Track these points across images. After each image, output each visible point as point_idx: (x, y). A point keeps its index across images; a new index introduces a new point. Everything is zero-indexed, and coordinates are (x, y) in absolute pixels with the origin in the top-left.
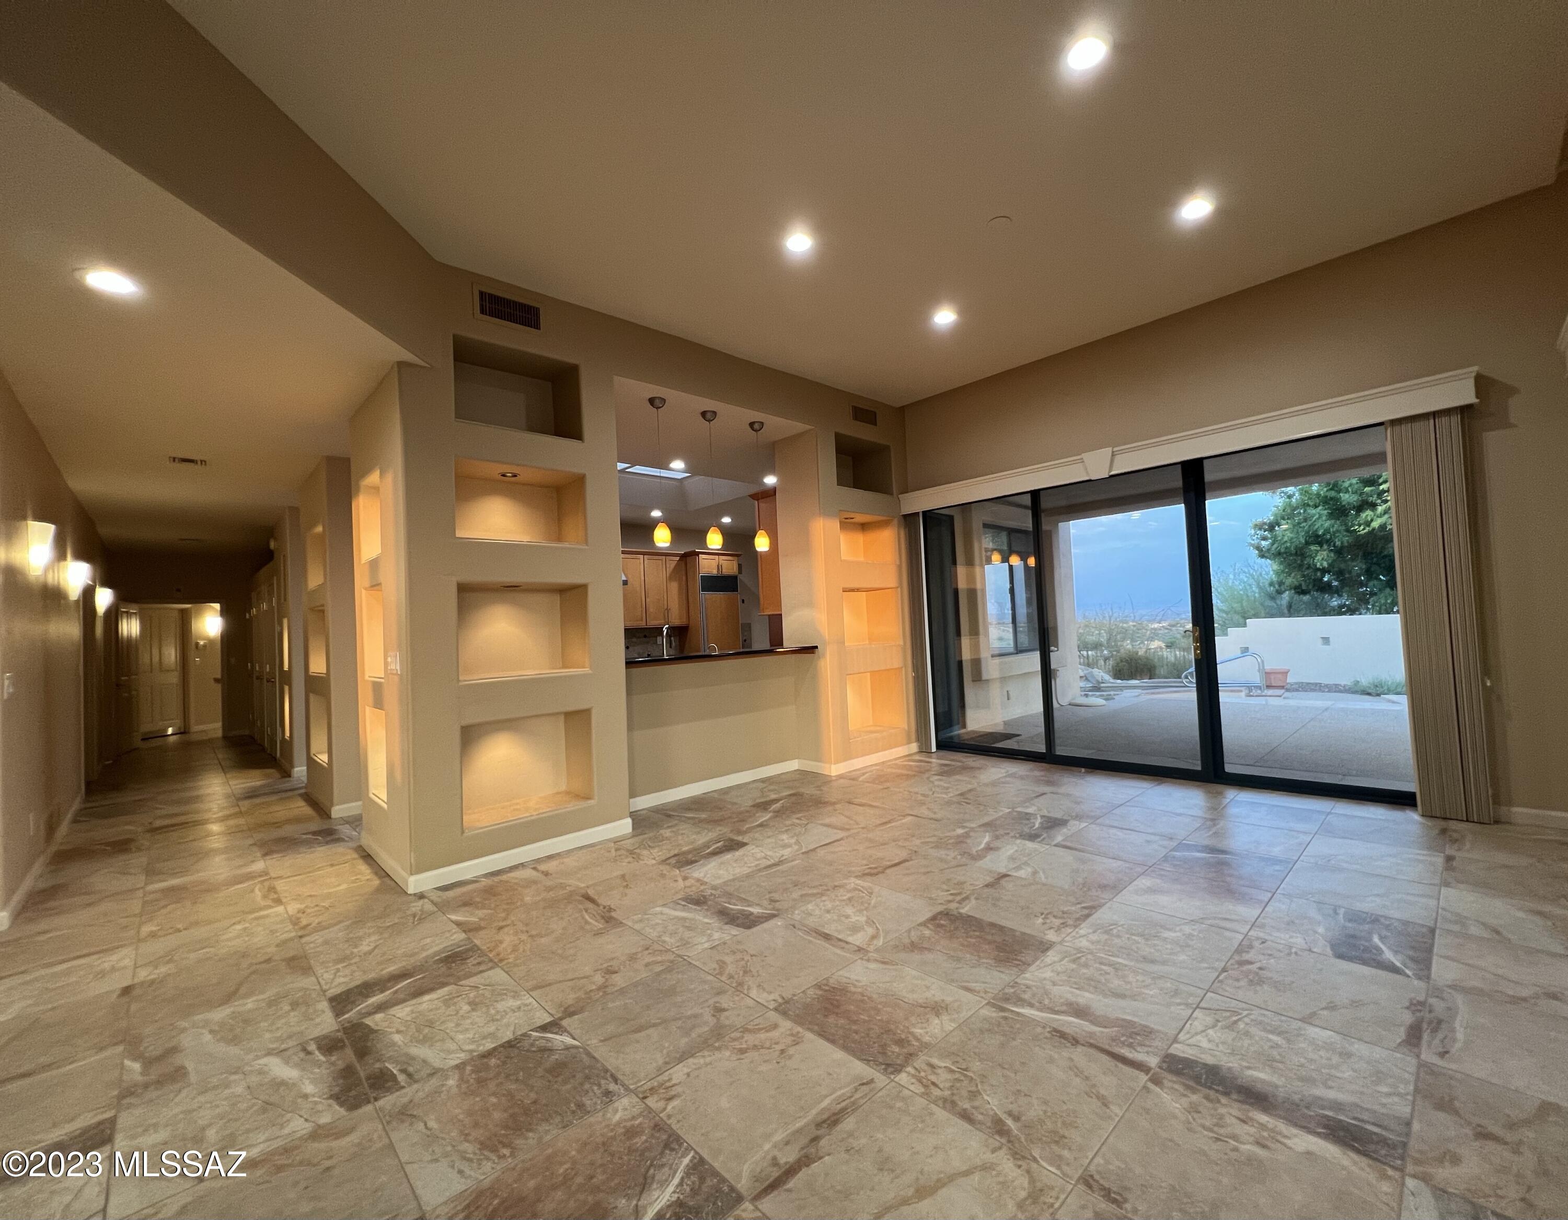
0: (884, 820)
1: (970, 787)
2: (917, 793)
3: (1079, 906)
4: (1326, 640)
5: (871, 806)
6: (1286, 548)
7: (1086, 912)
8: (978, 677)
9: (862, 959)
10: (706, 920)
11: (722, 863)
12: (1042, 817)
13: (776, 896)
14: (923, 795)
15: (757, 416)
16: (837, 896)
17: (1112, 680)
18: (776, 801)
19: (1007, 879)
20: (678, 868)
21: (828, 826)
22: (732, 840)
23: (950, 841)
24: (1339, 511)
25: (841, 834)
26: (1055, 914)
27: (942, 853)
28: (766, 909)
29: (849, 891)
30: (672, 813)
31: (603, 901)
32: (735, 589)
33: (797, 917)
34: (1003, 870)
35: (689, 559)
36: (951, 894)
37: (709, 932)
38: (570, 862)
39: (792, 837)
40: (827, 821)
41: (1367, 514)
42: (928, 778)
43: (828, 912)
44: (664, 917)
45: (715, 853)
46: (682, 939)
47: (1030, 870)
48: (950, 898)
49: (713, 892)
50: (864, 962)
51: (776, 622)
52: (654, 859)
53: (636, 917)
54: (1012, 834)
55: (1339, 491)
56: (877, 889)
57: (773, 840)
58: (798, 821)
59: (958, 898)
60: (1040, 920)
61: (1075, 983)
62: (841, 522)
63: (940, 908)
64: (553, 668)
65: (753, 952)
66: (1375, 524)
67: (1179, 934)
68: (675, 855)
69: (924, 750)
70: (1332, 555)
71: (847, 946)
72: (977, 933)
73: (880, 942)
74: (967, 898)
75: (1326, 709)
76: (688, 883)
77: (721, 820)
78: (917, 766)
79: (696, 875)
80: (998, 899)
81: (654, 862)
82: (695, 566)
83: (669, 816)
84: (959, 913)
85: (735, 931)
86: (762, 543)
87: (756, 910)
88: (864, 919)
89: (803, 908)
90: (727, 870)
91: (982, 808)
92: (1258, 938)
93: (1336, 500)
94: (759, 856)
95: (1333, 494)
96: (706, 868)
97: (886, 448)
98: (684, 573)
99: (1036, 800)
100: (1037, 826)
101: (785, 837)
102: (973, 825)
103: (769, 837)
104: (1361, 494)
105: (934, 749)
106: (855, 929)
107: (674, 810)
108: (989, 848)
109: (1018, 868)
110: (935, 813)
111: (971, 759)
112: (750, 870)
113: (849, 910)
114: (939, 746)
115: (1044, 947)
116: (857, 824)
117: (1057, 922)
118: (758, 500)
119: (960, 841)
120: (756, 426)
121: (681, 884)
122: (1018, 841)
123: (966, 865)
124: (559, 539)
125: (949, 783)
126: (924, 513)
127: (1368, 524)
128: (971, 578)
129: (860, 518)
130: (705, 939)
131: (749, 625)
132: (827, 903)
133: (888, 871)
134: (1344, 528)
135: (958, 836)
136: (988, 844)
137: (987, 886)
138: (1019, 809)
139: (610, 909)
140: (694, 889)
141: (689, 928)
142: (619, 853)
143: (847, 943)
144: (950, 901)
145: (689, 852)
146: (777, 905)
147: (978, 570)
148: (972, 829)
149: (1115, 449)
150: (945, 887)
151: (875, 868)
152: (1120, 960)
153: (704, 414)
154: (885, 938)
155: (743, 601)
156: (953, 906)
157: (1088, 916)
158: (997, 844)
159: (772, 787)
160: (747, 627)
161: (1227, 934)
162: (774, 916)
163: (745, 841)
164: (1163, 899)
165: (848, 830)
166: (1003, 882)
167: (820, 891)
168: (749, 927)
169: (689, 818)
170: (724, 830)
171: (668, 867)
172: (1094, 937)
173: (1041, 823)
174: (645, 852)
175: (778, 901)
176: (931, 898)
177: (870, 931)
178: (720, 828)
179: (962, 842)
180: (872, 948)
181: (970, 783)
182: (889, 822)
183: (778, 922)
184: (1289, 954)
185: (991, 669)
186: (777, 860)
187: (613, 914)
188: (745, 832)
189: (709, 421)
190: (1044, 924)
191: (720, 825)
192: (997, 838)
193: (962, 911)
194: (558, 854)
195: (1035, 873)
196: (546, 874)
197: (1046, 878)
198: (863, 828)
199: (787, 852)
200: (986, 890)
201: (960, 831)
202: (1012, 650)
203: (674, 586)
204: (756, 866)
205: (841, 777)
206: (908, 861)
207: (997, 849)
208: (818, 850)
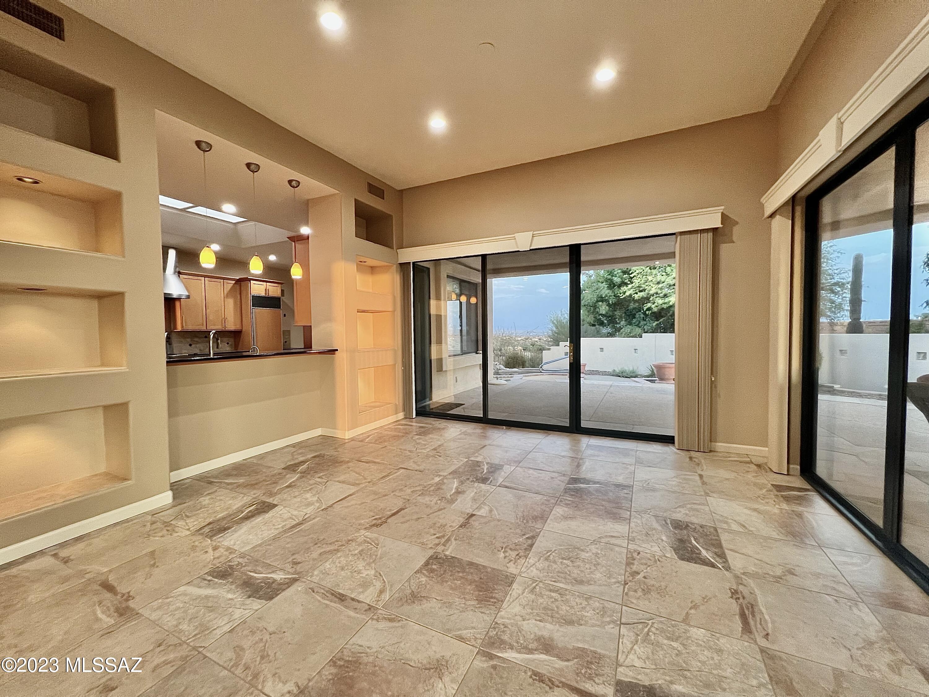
0: (384, 474)
1: (439, 443)
2: (405, 450)
3: (524, 537)
4: (602, 349)
5: (375, 462)
6: (588, 303)
7: (530, 542)
8: (440, 369)
9: (372, 619)
10: (230, 596)
11: (252, 528)
12: (487, 463)
13: (298, 558)
14: (410, 451)
15: (296, 175)
16: (350, 551)
17: (505, 369)
18: (303, 462)
19: (474, 518)
20: (211, 537)
21: (343, 482)
22: (264, 503)
23: (432, 489)
24: (612, 285)
25: (353, 489)
26: (511, 546)
27: (427, 499)
28: (289, 573)
29: (360, 545)
30: (212, 480)
31: (122, 589)
32: (279, 307)
33: (316, 579)
34: (470, 511)
35: (243, 283)
36: (438, 538)
37: (231, 610)
38: (98, 543)
39: (314, 495)
40: (342, 478)
41: (624, 289)
42: (412, 438)
43: (343, 569)
44: (187, 599)
45: (247, 518)
46: (201, 625)
47: (487, 508)
48: (437, 541)
49: (241, 560)
50: (374, 622)
51: (307, 330)
52: (188, 529)
53: (155, 604)
54: (471, 479)
55: (612, 276)
56: (382, 538)
57: (299, 500)
58: (319, 480)
59: (443, 540)
60: (502, 555)
61: (538, 615)
62: (357, 265)
63: (431, 553)
64: (90, 367)
65: (271, 629)
66: (628, 294)
67: (590, 554)
68: (210, 524)
69: (408, 417)
70: (607, 307)
71: (359, 606)
72: (461, 574)
73: (386, 596)
74: (448, 540)
75: (611, 386)
76: (217, 554)
77: (256, 484)
78: (404, 429)
79: (226, 543)
80: (471, 538)
81: (188, 533)
82: (248, 288)
83: (211, 483)
84: (445, 555)
85: (256, 604)
86: (296, 272)
87: (279, 576)
88: (373, 572)
89: (322, 568)
90: (256, 535)
91: (449, 459)
92: (635, 551)
93: (611, 280)
94: (286, 516)
95: (609, 277)
96: (236, 535)
97: (390, 216)
98: (238, 293)
99: (482, 451)
100: (485, 471)
101: (308, 495)
102: (445, 474)
103: (295, 497)
104: (622, 278)
105: (414, 416)
106: (365, 585)
107: (216, 477)
108: (458, 492)
109: (479, 508)
110: (419, 465)
111: (438, 422)
112: (277, 532)
113: (361, 565)
114: (417, 415)
115: (510, 581)
116: (365, 479)
117: (514, 554)
118: (294, 242)
119: (439, 487)
120: (294, 183)
121: (211, 555)
122: (476, 484)
123: (444, 508)
124: (97, 250)
125: (426, 441)
126: (414, 263)
127: (624, 293)
128: (438, 307)
129: (371, 262)
130: (226, 619)
131: (289, 332)
132: (342, 559)
133: (389, 520)
134: (613, 294)
135: (437, 484)
136: (457, 488)
137: (461, 526)
138: (472, 459)
139: (128, 597)
140: (221, 559)
141: (211, 609)
142: (154, 526)
143: (359, 602)
144: (438, 545)
145: (223, 518)
146: (298, 568)
147: (442, 302)
148: (445, 477)
149: (534, 233)
150: (432, 531)
151: (380, 518)
152: (561, 585)
153: (248, 165)
154: (391, 590)
155: (285, 315)
156: (440, 548)
157: (531, 546)
158: (463, 488)
159: (300, 451)
160: (287, 333)
161: (617, 549)
162: (295, 580)
163: (275, 502)
164: (573, 524)
165: (359, 484)
166: (471, 520)
167: (336, 547)
168: (271, 598)
169: (228, 484)
170: (257, 494)
171: (200, 537)
172: (540, 565)
173: (487, 469)
174: (181, 523)
175: (299, 563)
176: (423, 544)
177: (378, 585)
178: (255, 491)
179: (439, 489)
180: (381, 604)
181: (438, 440)
182: (387, 476)
183: (298, 587)
184: (655, 561)
185: (448, 364)
186: (301, 519)
187: (131, 604)
188: (276, 494)
189: (253, 172)
190: (505, 557)
191: (255, 489)
192: (462, 483)
193: (447, 553)
194: (88, 535)
195: (491, 511)
196: (66, 561)
197: (499, 514)
198: (369, 482)
199: (310, 510)
200: (462, 530)
201: (437, 479)
202: (459, 352)
203: (230, 303)
204: (282, 527)
205: (352, 439)
206: (404, 509)
207: (463, 492)
208: (335, 506)
